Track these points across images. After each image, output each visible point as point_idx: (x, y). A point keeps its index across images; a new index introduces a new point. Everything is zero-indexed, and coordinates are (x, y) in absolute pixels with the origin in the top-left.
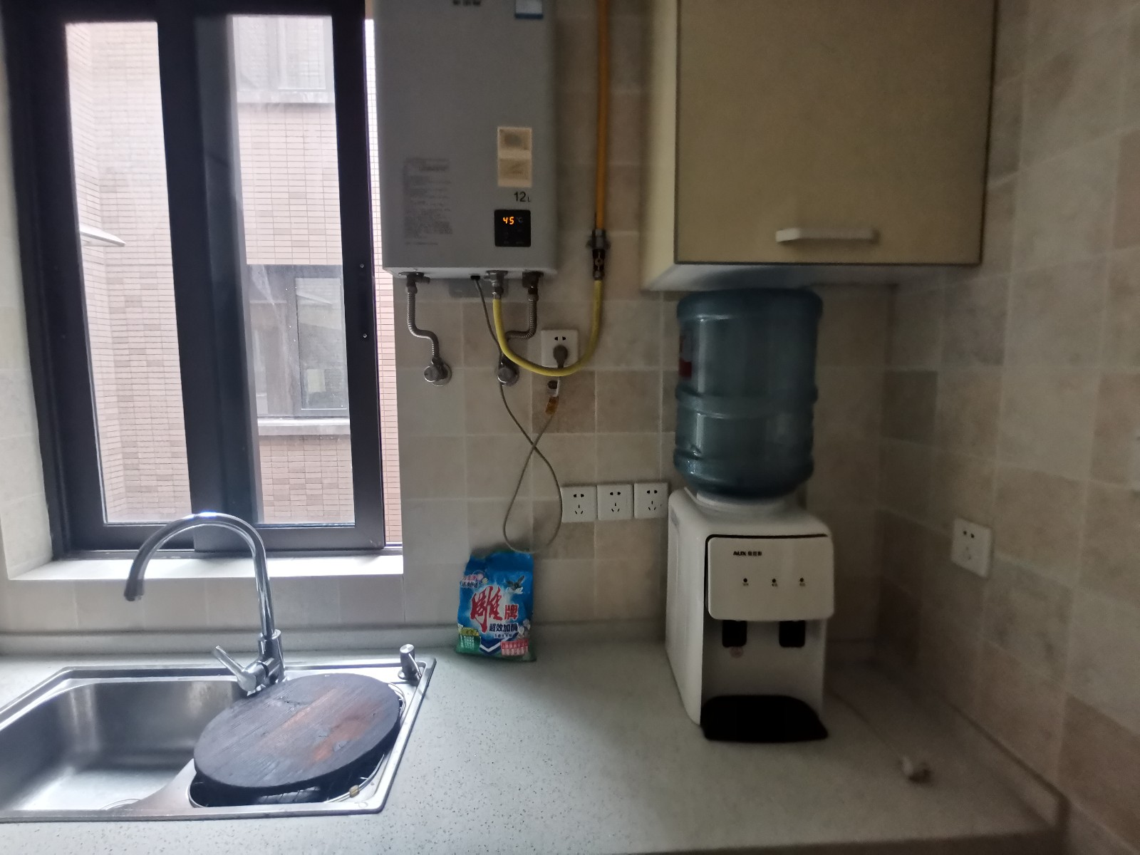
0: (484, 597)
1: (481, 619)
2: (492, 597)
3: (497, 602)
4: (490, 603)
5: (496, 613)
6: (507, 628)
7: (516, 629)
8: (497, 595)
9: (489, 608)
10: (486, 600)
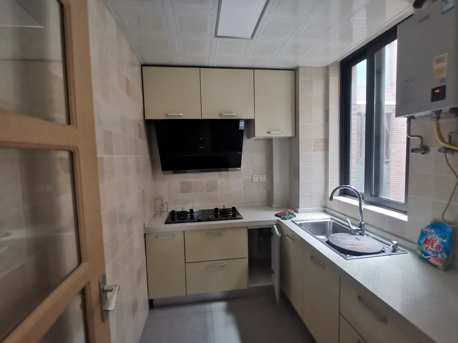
0: (432, 239)
1: (427, 246)
2: (434, 240)
3: (435, 242)
4: (432, 241)
5: (433, 246)
6: (434, 252)
7: (438, 254)
8: (436, 240)
9: (431, 243)
10: (432, 240)
